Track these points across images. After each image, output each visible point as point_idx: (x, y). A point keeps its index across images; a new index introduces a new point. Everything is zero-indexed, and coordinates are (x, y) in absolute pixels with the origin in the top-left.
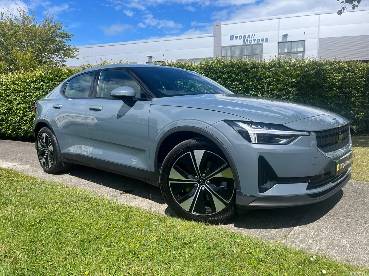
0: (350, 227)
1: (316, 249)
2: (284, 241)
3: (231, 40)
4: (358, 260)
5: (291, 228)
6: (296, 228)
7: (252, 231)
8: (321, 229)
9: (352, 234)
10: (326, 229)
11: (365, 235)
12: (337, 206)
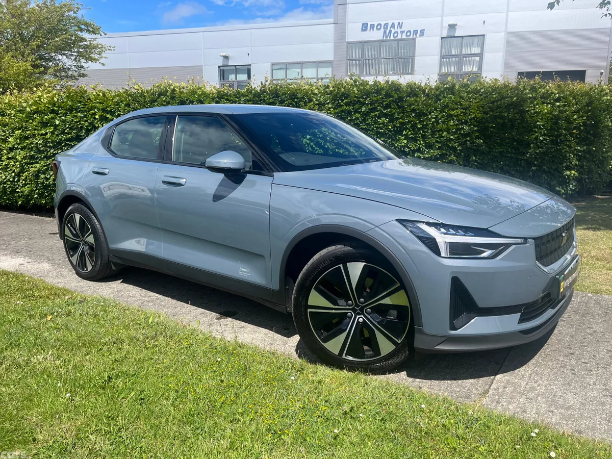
0: (575, 374)
1: (532, 413)
2: (485, 399)
3: (362, 30)
4: (593, 429)
5: (492, 377)
6: (498, 377)
7: (436, 383)
8: (535, 379)
9: (580, 387)
10: (542, 378)
11: (598, 387)
12: (553, 337)
